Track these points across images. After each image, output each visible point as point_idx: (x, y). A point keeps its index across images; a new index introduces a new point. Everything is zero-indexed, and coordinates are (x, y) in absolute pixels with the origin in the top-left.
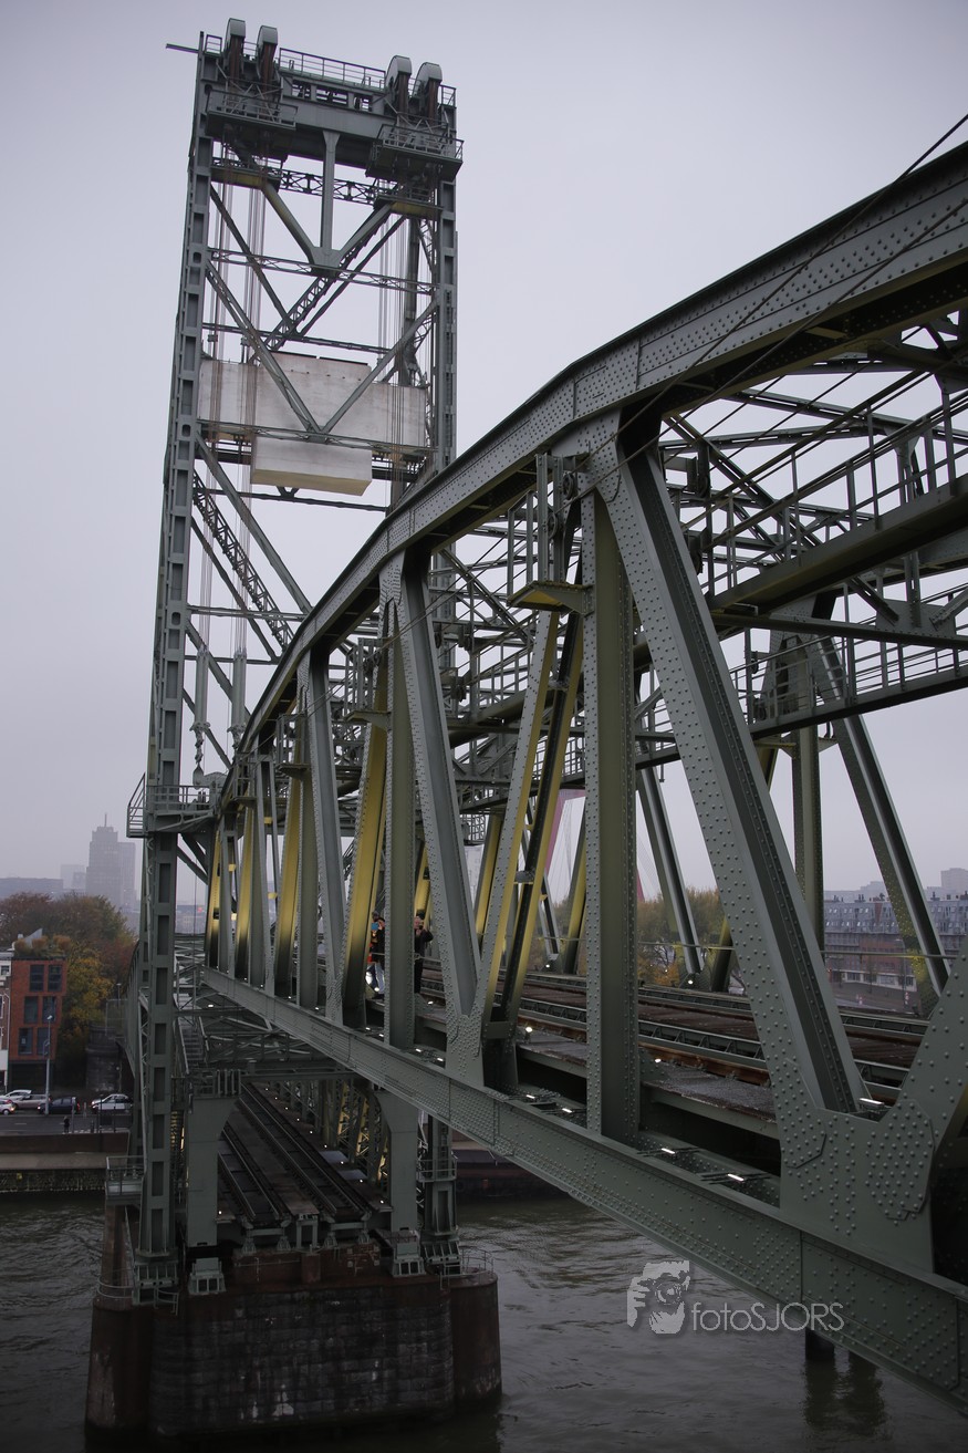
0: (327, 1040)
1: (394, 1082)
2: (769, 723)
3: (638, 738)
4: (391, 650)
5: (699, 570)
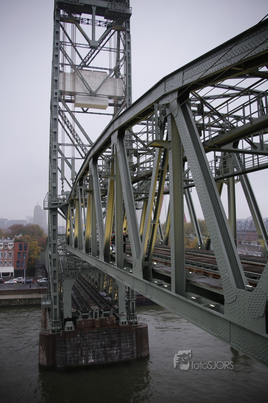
0: (100, 265)
1: (118, 277)
2: (221, 176)
3: (184, 181)
4: (115, 158)
5: (201, 135)
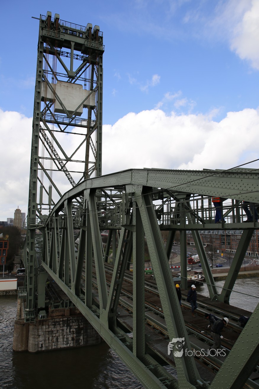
0: (71, 296)
1: (87, 315)
4: (87, 212)
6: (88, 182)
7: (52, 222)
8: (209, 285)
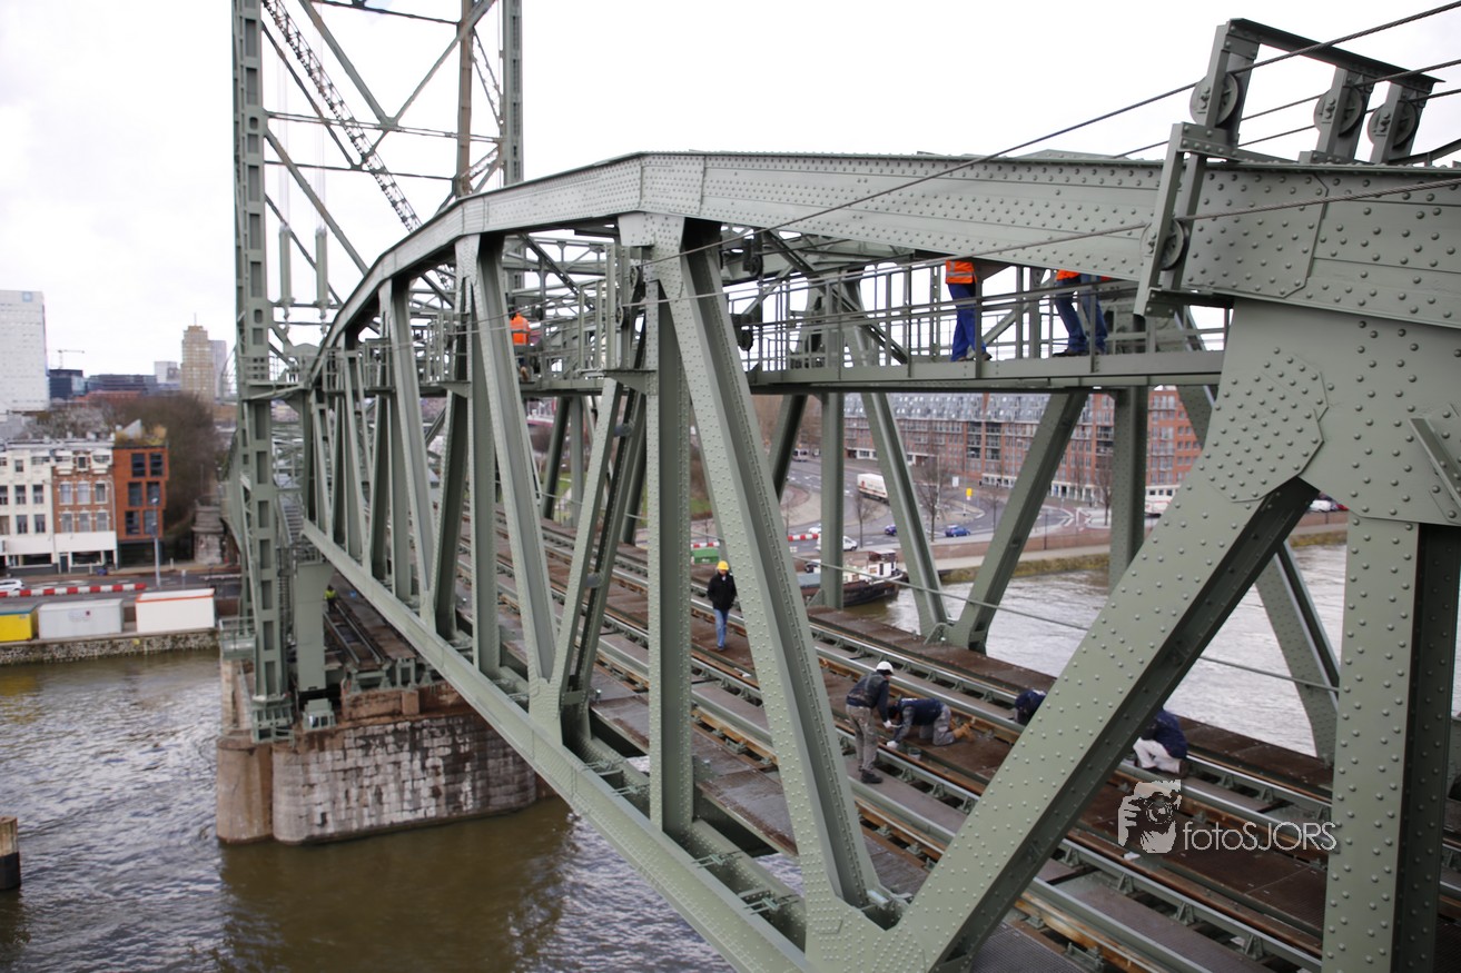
0: (422, 640)
4: (469, 329)
6: (472, 208)
7: (335, 371)
8: (919, 590)
